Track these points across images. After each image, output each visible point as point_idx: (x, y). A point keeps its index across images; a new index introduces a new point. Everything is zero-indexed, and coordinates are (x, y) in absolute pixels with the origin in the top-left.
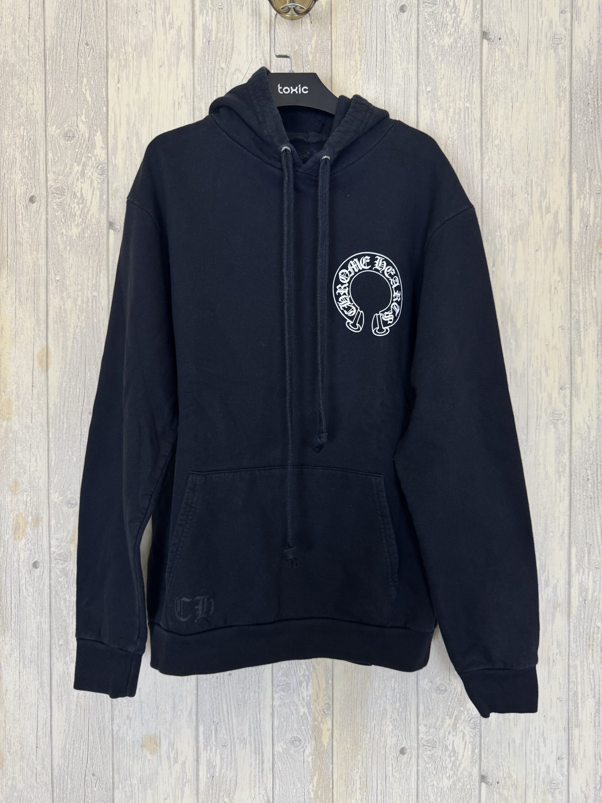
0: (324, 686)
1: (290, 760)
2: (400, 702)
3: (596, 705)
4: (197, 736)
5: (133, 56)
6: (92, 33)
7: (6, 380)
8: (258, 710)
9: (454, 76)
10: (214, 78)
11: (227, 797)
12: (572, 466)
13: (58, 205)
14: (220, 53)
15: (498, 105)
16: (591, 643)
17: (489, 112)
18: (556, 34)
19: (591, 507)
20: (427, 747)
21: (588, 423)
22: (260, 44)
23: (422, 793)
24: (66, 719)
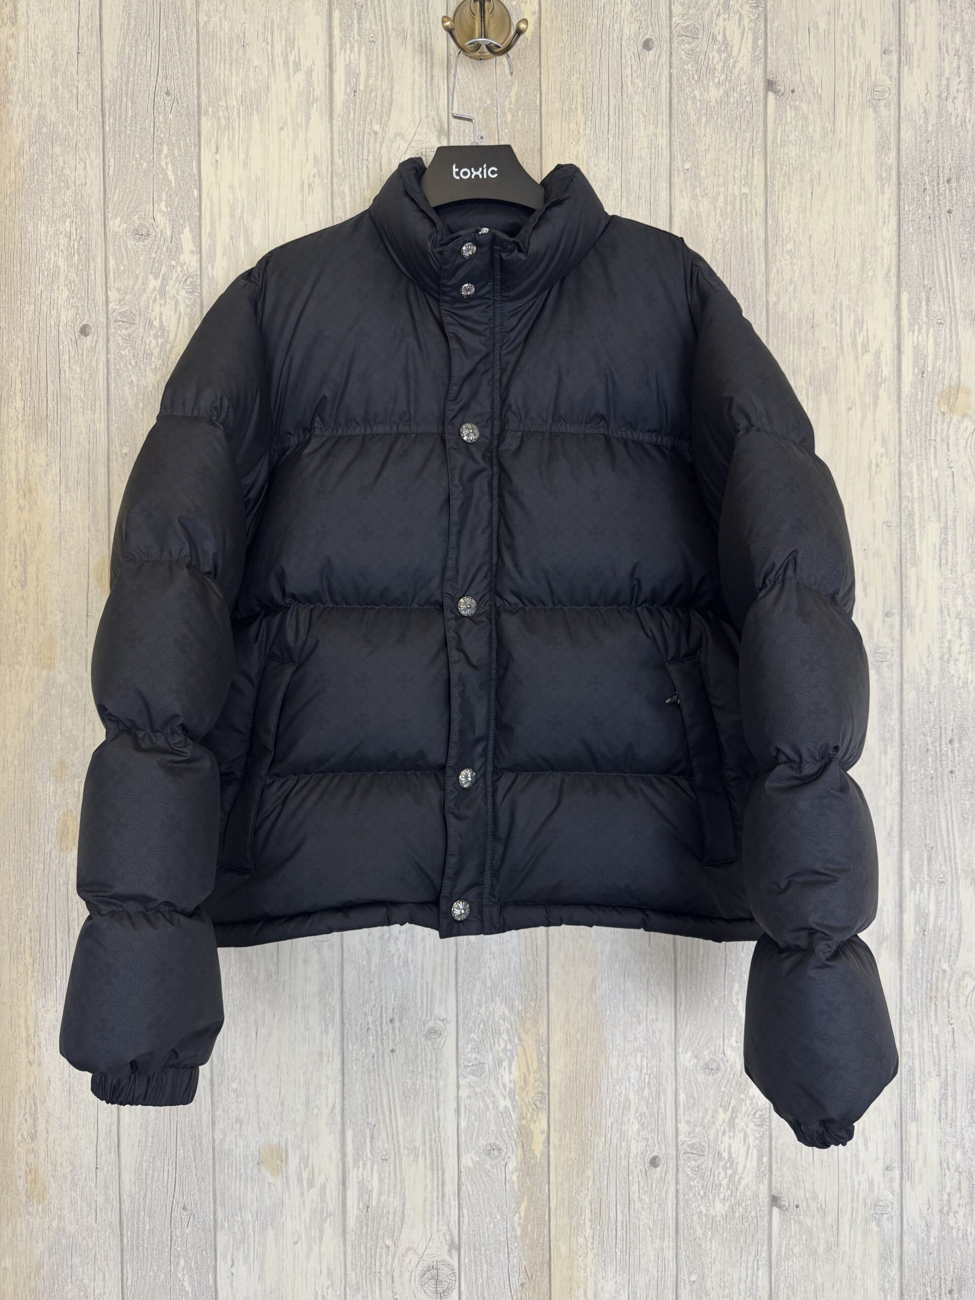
0: (535, 1066)
1: (485, 1180)
2: (649, 1087)
3: (941, 1087)
4: (343, 1145)
5: (239, 113)
6: (175, 77)
7: (46, 607)
8: (436, 1105)
9: (726, 146)
10: (363, 147)
11: (389, 1238)
12: (904, 730)
13: (125, 339)
14: (371, 109)
15: (791, 191)
16: (933, 995)
17: (777, 201)
18: (875, 85)
19: (933, 791)
20: (690, 1155)
21: (928, 666)
22: (432, 96)
23: (683, 1225)
24: (141, 1124)
